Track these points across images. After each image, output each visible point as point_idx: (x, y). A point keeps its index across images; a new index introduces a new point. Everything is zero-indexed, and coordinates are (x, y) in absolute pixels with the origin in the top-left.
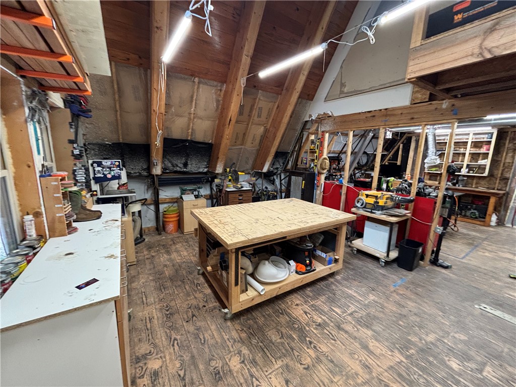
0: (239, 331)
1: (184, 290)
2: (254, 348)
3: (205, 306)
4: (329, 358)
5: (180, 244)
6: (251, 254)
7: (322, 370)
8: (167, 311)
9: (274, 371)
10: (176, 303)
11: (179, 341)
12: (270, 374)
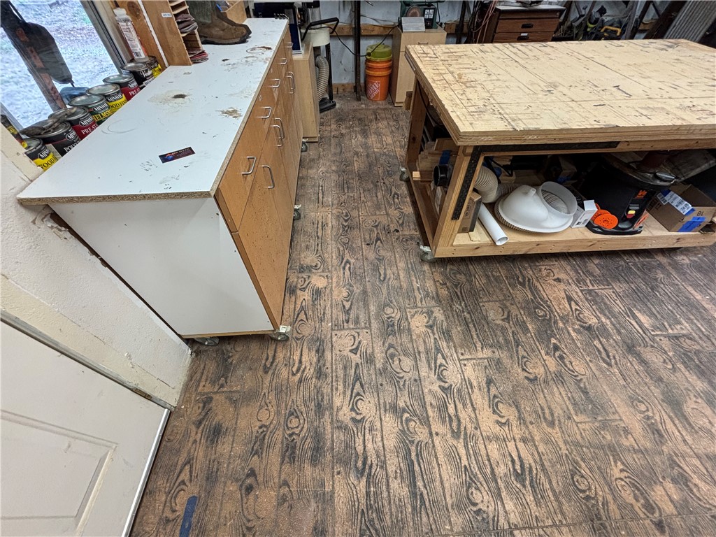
0: (438, 284)
1: (375, 198)
2: (453, 316)
3: (397, 231)
4: (582, 385)
5: (385, 123)
6: (506, 167)
7: (557, 394)
8: (346, 221)
9: (474, 359)
10: (359, 214)
11: (352, 267)
12: (467, 359)
